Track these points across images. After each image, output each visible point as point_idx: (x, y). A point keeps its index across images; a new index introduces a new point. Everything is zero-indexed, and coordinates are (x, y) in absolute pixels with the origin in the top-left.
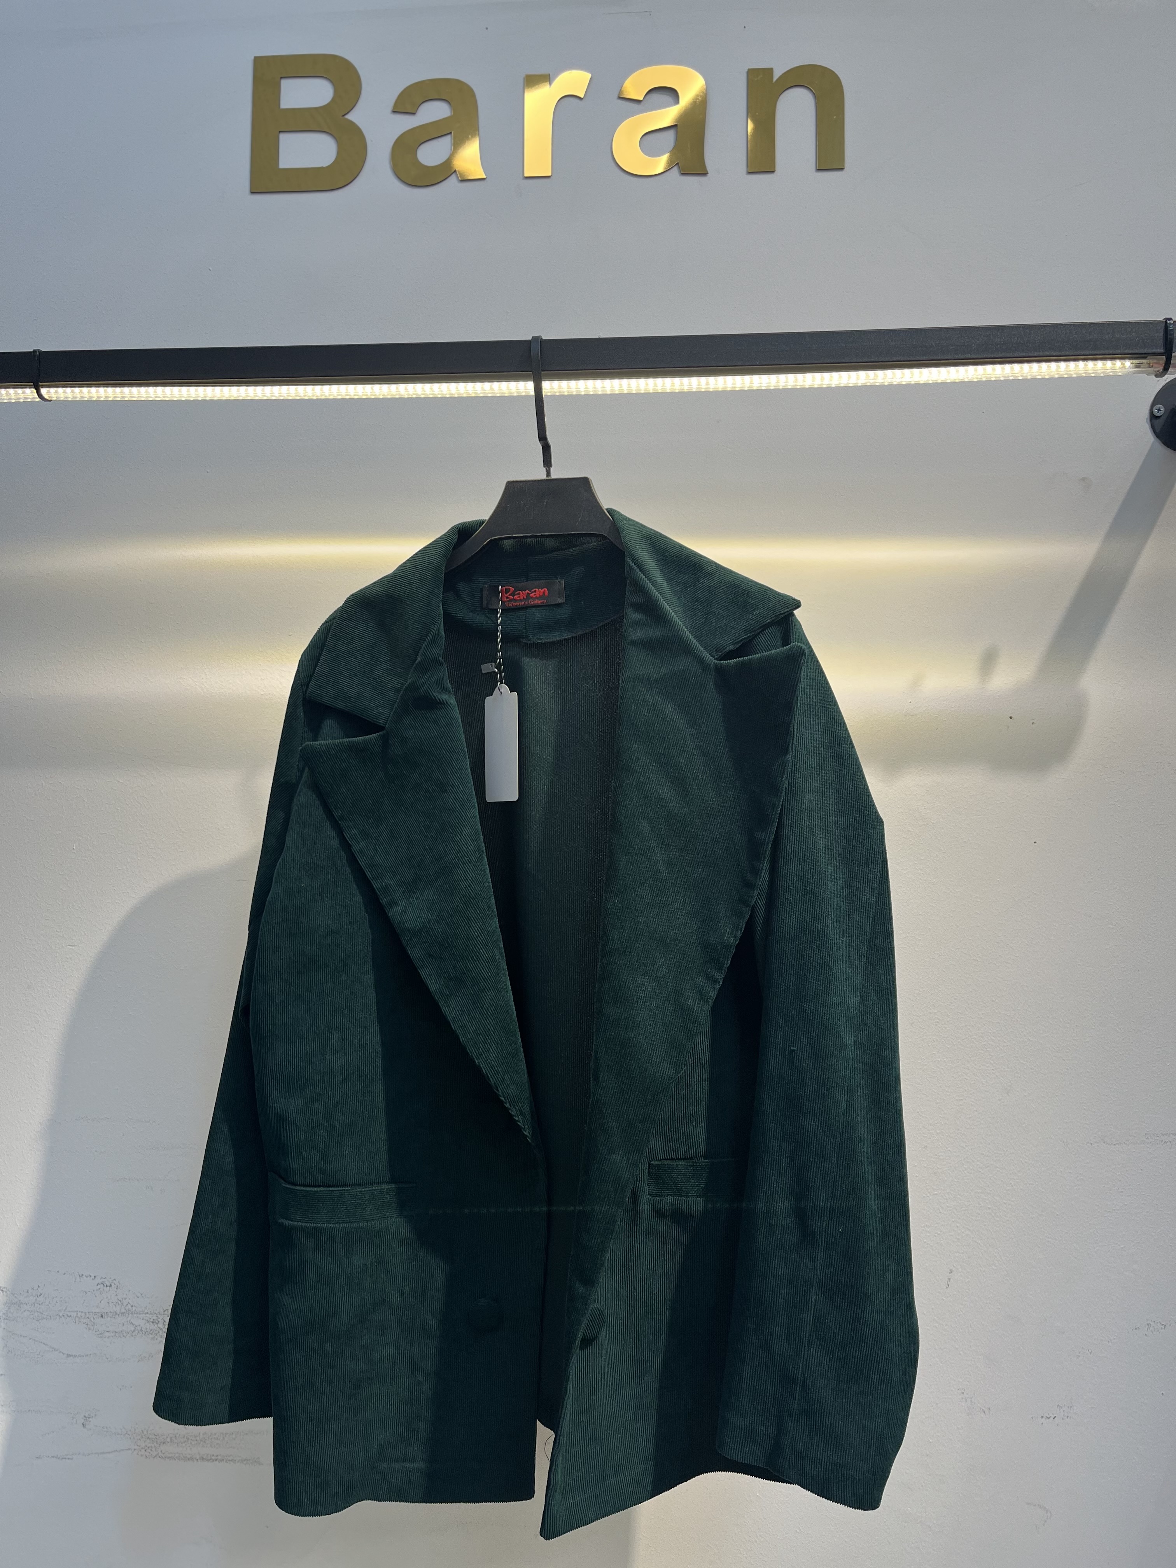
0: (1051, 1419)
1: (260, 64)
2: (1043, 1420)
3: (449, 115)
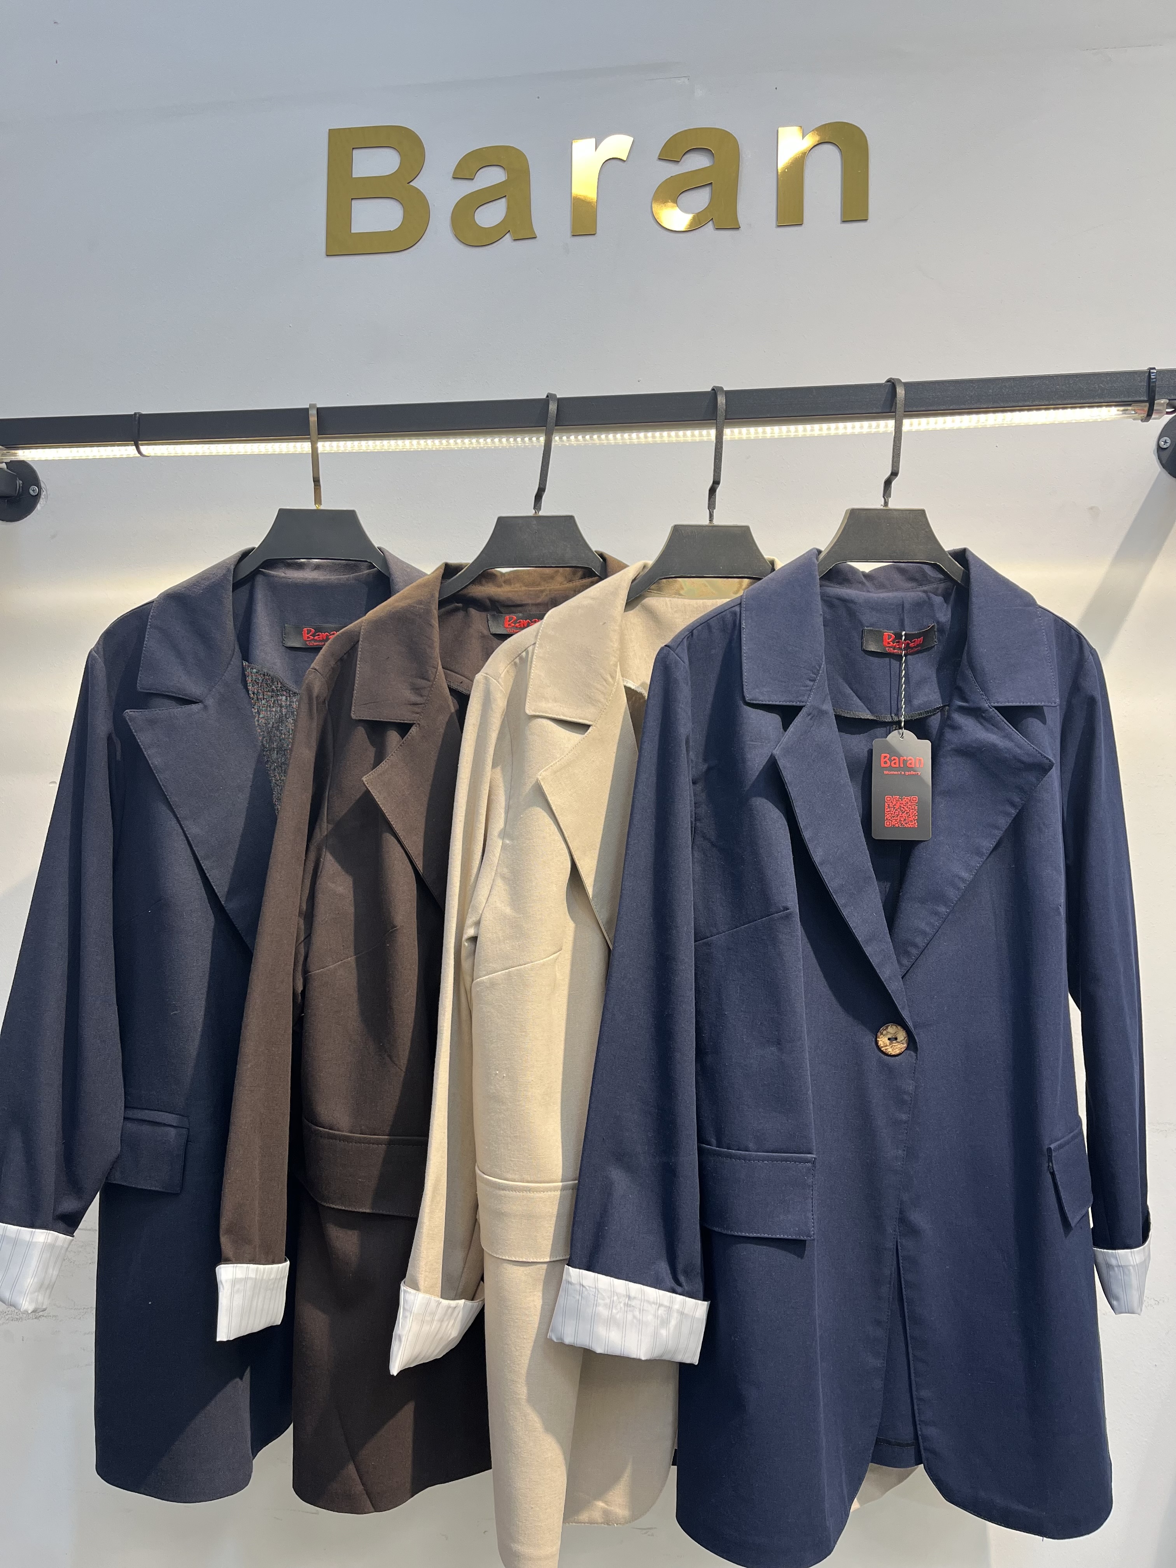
1: (334, 135)
3: (504, 179)
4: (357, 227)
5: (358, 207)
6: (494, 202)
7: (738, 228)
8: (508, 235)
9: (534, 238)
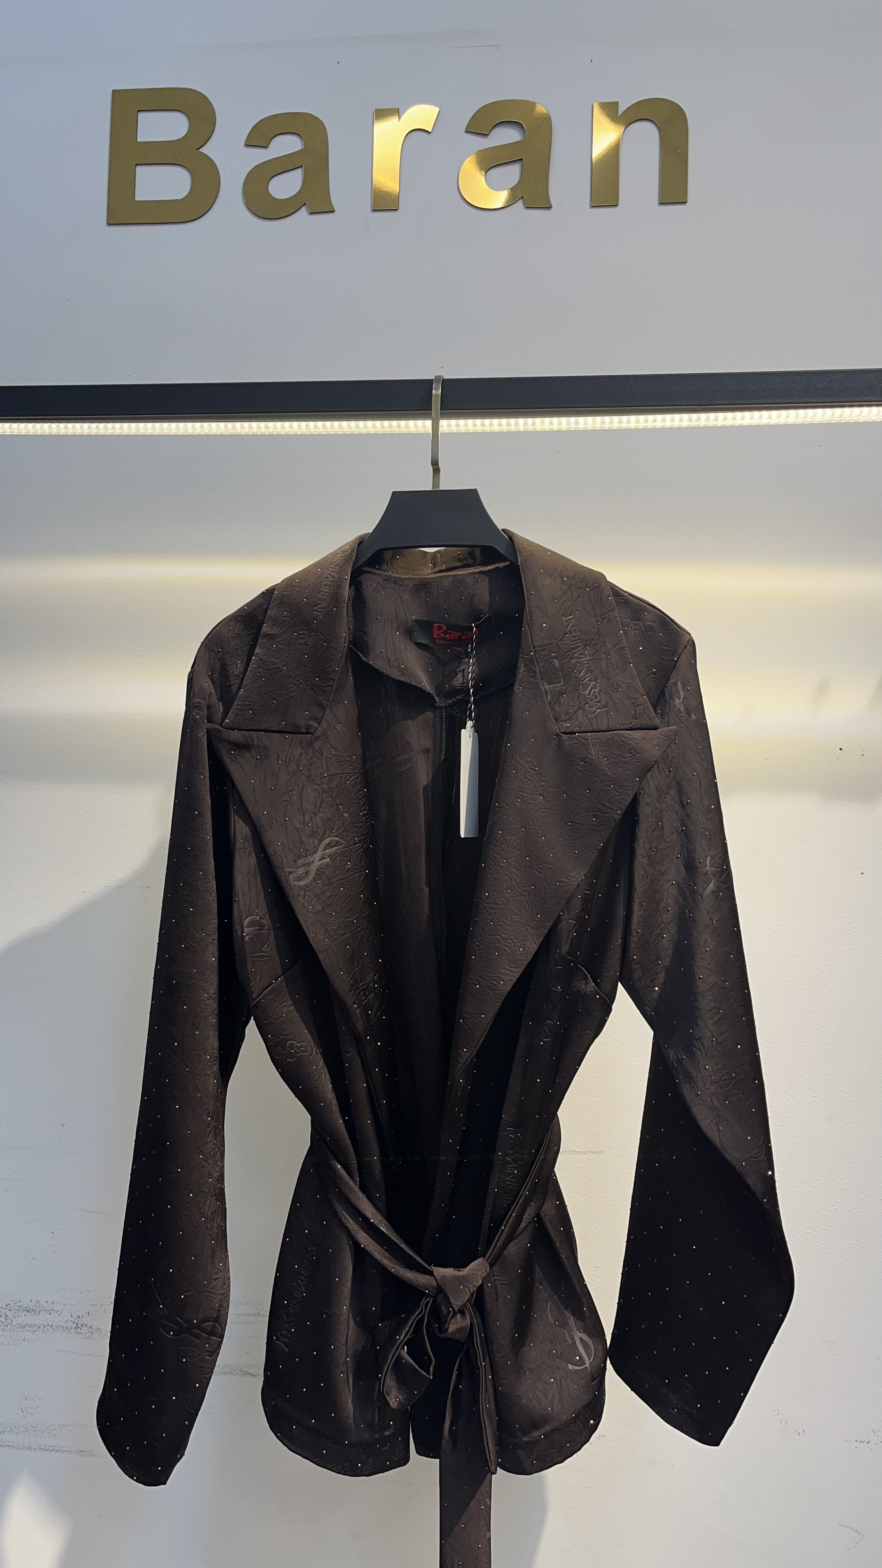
0: (865, 1443)
1: (118, 97)
2: (858, 1444)
3: (300, 148)
4: (141, 195)
5: (142, 173)
6: (290, 173)
7: (550, 208)
8: (304, 208)
9: (333, 211)
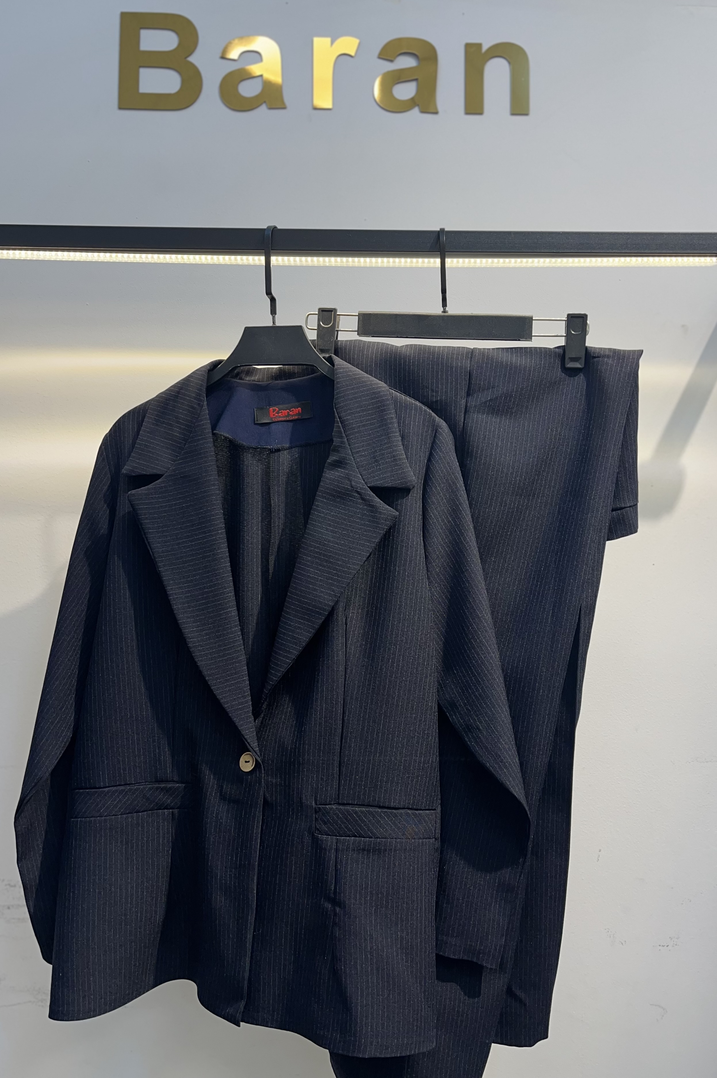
0: (666, 946)
1: (125, 17)
2: (661, 948)
4: (144, 88)
5: (143, 72)
7: (437, 113)
8: (264, 105)
9: (284, 108)
